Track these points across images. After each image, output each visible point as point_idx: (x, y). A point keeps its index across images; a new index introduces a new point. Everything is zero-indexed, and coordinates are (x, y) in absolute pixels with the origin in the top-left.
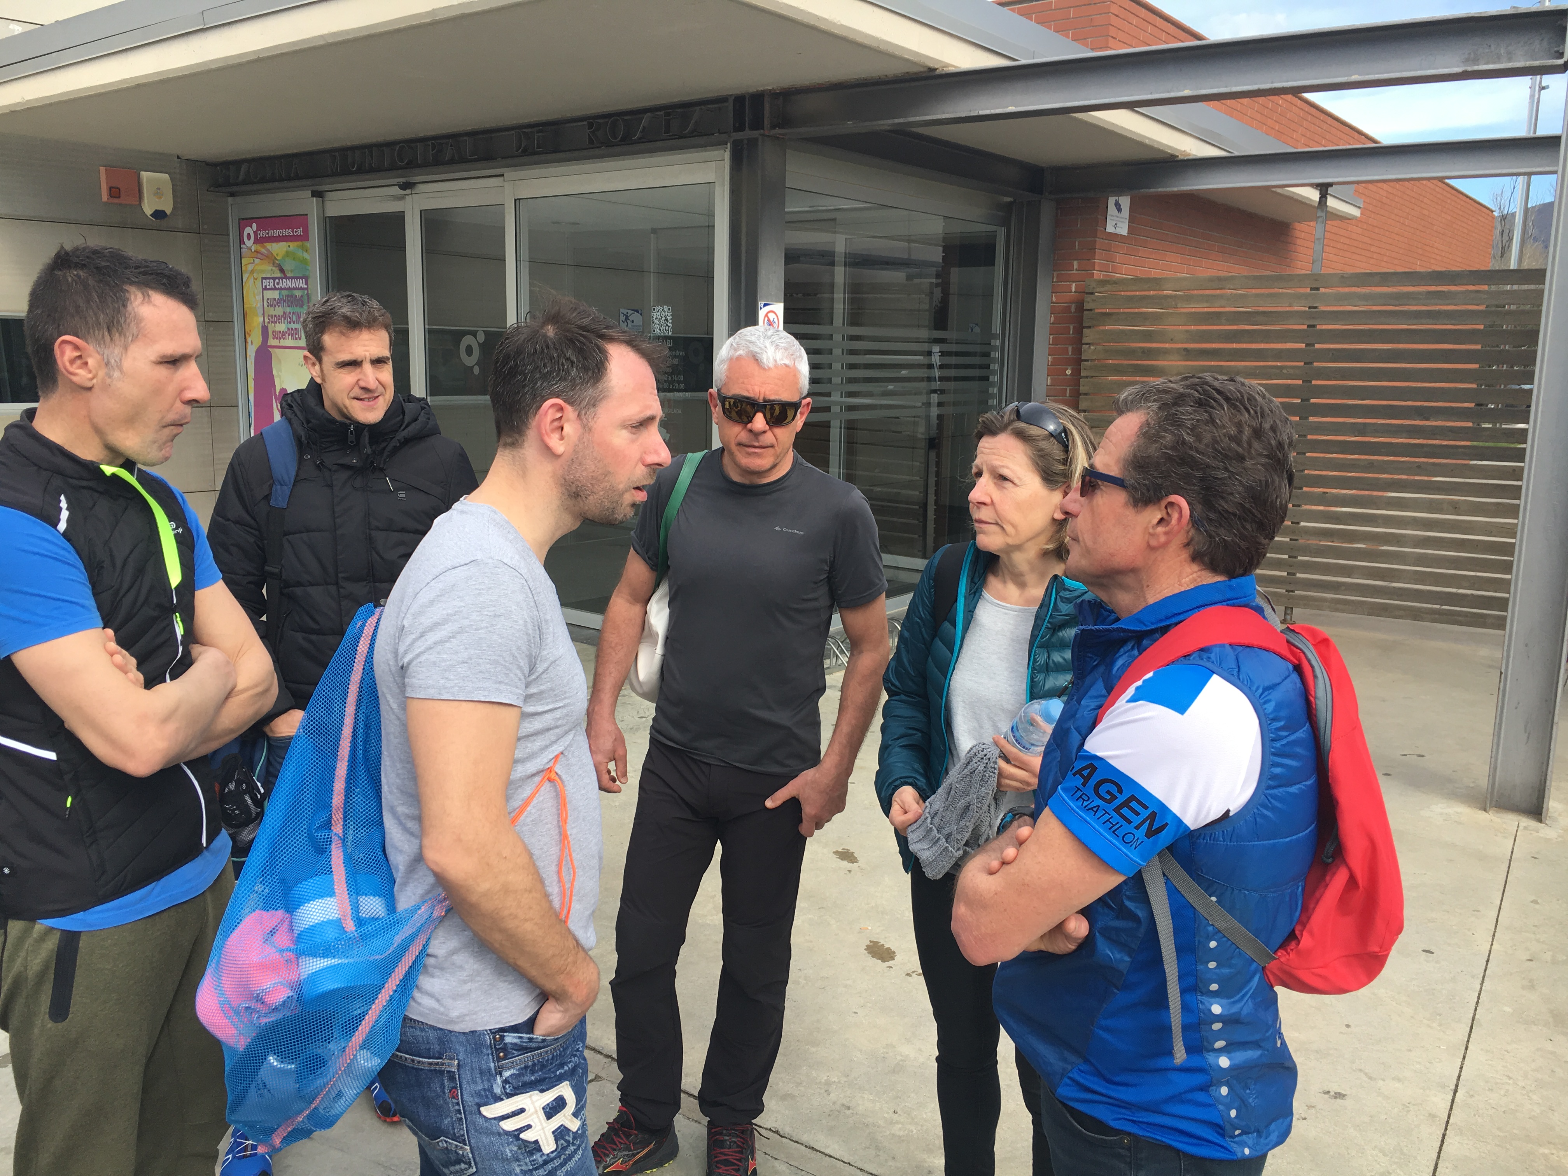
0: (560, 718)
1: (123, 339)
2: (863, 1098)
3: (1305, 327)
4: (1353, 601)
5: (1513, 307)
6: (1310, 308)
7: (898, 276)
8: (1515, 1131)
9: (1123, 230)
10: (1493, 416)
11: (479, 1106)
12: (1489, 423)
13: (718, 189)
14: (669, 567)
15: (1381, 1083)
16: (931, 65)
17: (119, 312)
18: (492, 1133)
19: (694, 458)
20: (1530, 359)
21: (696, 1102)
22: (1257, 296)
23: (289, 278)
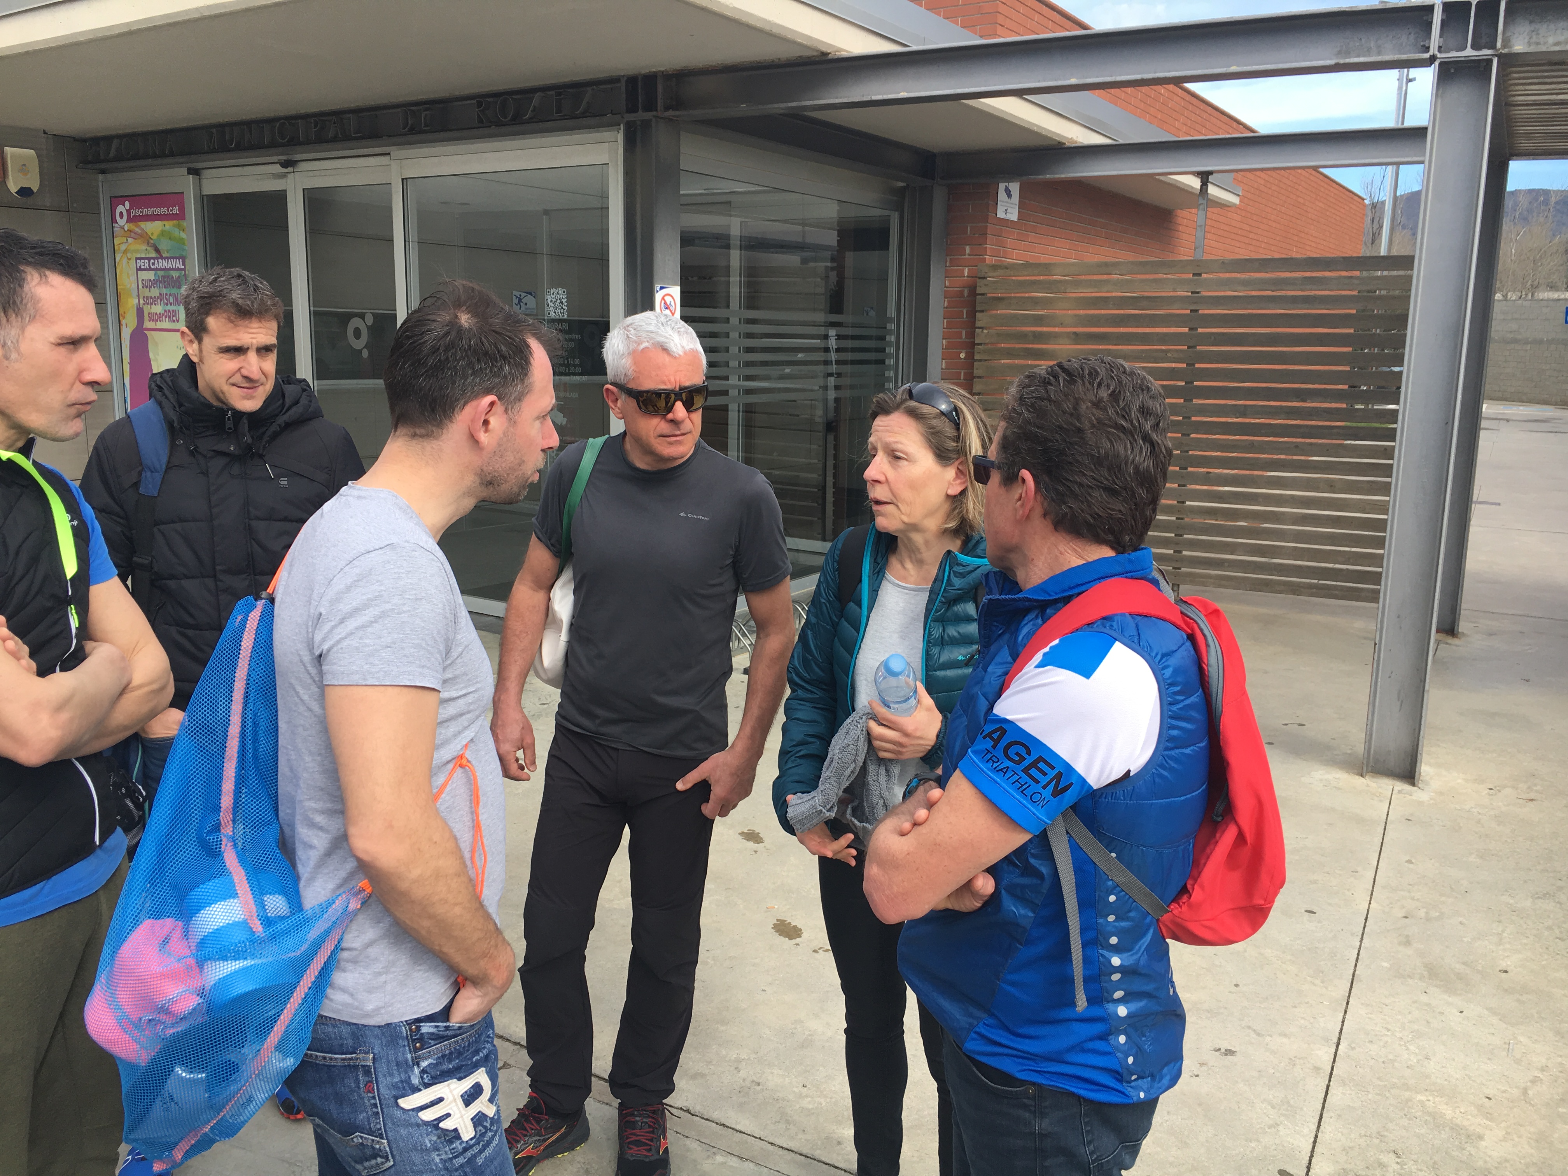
0: (471, 704)
1: (19, 319)
2: (772, 1073)
3: (1188, 312)
4: (1235, 577)
5: (1383, 292)
6: (1192, 293)
7: (793, 260)
8: (1394, 1080)
9: (1013, 216)
10: (1366, 397)
11: (396, 1098)
12: (1362, 404)
13: (611, 170)
14: (572, 554)
15: (1269, 1038)
16: (824, 49)
17: (15, 292)
18: (411, 1125)
19: (595, 444)
20: (1400, 342)
21: (607, 1085)
22: (1143, 281)
23: (165, 258)
